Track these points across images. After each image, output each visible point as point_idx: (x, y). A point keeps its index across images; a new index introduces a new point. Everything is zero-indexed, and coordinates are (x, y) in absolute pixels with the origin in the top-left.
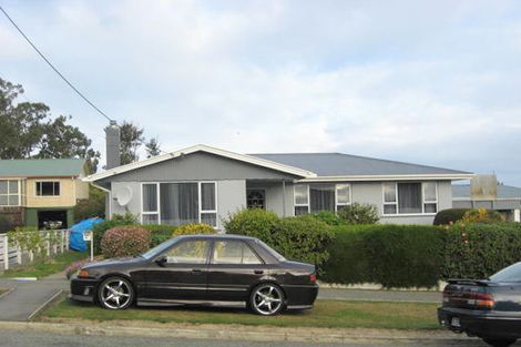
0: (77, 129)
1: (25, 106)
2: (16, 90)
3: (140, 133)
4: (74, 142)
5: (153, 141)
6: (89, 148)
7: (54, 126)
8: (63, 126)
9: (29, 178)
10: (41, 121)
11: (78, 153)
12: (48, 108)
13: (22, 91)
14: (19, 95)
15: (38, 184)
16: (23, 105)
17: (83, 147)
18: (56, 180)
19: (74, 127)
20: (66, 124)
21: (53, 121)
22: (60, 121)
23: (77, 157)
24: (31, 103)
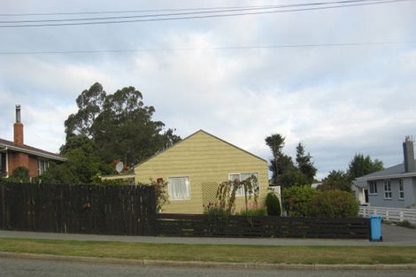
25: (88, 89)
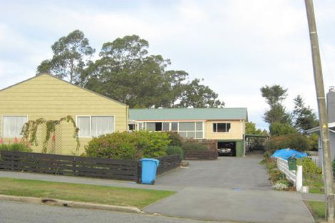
0: (207, 87)
1: (172, 72)
2: (166, 63)
3: (285, 91)
4: (205, 96)
5: (299, 96)
6: (216, 100)
7: (191, 85)
8: (197, 85)
9: (208, 121)
10: (182, 82)
11: (208, 103)
12: (187, 74)
13: (170, 63)
14: (168, 66)
15: (215, 125)
16: (169, 72)
17: (212, 99)
18: (228, 122)
19: (206, 86)
20: (199, 84)
21: (191, 83)
22: (195, 82)
23: (208, 105)
24: (175, 70)
25: (66, 36)
